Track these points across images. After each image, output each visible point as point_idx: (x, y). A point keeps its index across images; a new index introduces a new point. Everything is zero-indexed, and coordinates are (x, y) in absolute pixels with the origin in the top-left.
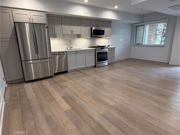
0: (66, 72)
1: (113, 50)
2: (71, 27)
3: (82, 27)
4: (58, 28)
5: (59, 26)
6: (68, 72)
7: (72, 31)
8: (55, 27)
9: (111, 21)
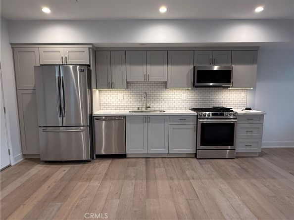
0: (124, 156)
1: (258, 122)
2: (145, 67)
3: (169, 67)
4: (118, 72)
5: (120, 67)
6: (128, 156)
7: (147, 76)
8: (113, 69)
9: (259, 47)
